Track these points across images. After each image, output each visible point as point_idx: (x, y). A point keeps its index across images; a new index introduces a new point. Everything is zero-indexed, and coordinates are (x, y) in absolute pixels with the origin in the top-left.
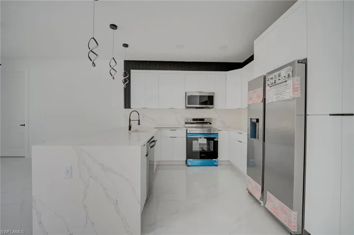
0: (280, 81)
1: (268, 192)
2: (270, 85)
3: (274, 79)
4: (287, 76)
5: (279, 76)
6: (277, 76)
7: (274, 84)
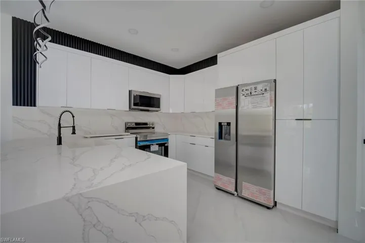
0: (256, 93)
1: (243, 182)
2: (245, 95)
3: (250, 91)
4: (264, 90)
5: (255, 88)
6: (254, 89)
7: (249, 95)
